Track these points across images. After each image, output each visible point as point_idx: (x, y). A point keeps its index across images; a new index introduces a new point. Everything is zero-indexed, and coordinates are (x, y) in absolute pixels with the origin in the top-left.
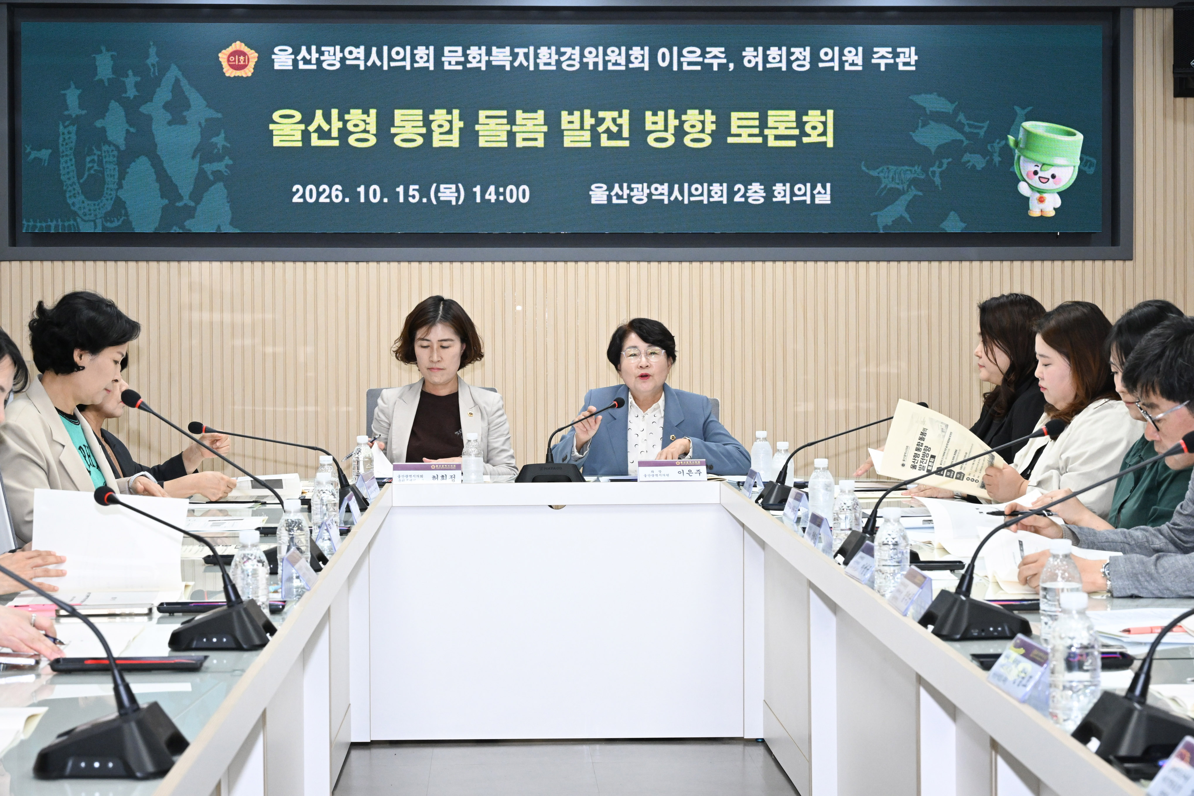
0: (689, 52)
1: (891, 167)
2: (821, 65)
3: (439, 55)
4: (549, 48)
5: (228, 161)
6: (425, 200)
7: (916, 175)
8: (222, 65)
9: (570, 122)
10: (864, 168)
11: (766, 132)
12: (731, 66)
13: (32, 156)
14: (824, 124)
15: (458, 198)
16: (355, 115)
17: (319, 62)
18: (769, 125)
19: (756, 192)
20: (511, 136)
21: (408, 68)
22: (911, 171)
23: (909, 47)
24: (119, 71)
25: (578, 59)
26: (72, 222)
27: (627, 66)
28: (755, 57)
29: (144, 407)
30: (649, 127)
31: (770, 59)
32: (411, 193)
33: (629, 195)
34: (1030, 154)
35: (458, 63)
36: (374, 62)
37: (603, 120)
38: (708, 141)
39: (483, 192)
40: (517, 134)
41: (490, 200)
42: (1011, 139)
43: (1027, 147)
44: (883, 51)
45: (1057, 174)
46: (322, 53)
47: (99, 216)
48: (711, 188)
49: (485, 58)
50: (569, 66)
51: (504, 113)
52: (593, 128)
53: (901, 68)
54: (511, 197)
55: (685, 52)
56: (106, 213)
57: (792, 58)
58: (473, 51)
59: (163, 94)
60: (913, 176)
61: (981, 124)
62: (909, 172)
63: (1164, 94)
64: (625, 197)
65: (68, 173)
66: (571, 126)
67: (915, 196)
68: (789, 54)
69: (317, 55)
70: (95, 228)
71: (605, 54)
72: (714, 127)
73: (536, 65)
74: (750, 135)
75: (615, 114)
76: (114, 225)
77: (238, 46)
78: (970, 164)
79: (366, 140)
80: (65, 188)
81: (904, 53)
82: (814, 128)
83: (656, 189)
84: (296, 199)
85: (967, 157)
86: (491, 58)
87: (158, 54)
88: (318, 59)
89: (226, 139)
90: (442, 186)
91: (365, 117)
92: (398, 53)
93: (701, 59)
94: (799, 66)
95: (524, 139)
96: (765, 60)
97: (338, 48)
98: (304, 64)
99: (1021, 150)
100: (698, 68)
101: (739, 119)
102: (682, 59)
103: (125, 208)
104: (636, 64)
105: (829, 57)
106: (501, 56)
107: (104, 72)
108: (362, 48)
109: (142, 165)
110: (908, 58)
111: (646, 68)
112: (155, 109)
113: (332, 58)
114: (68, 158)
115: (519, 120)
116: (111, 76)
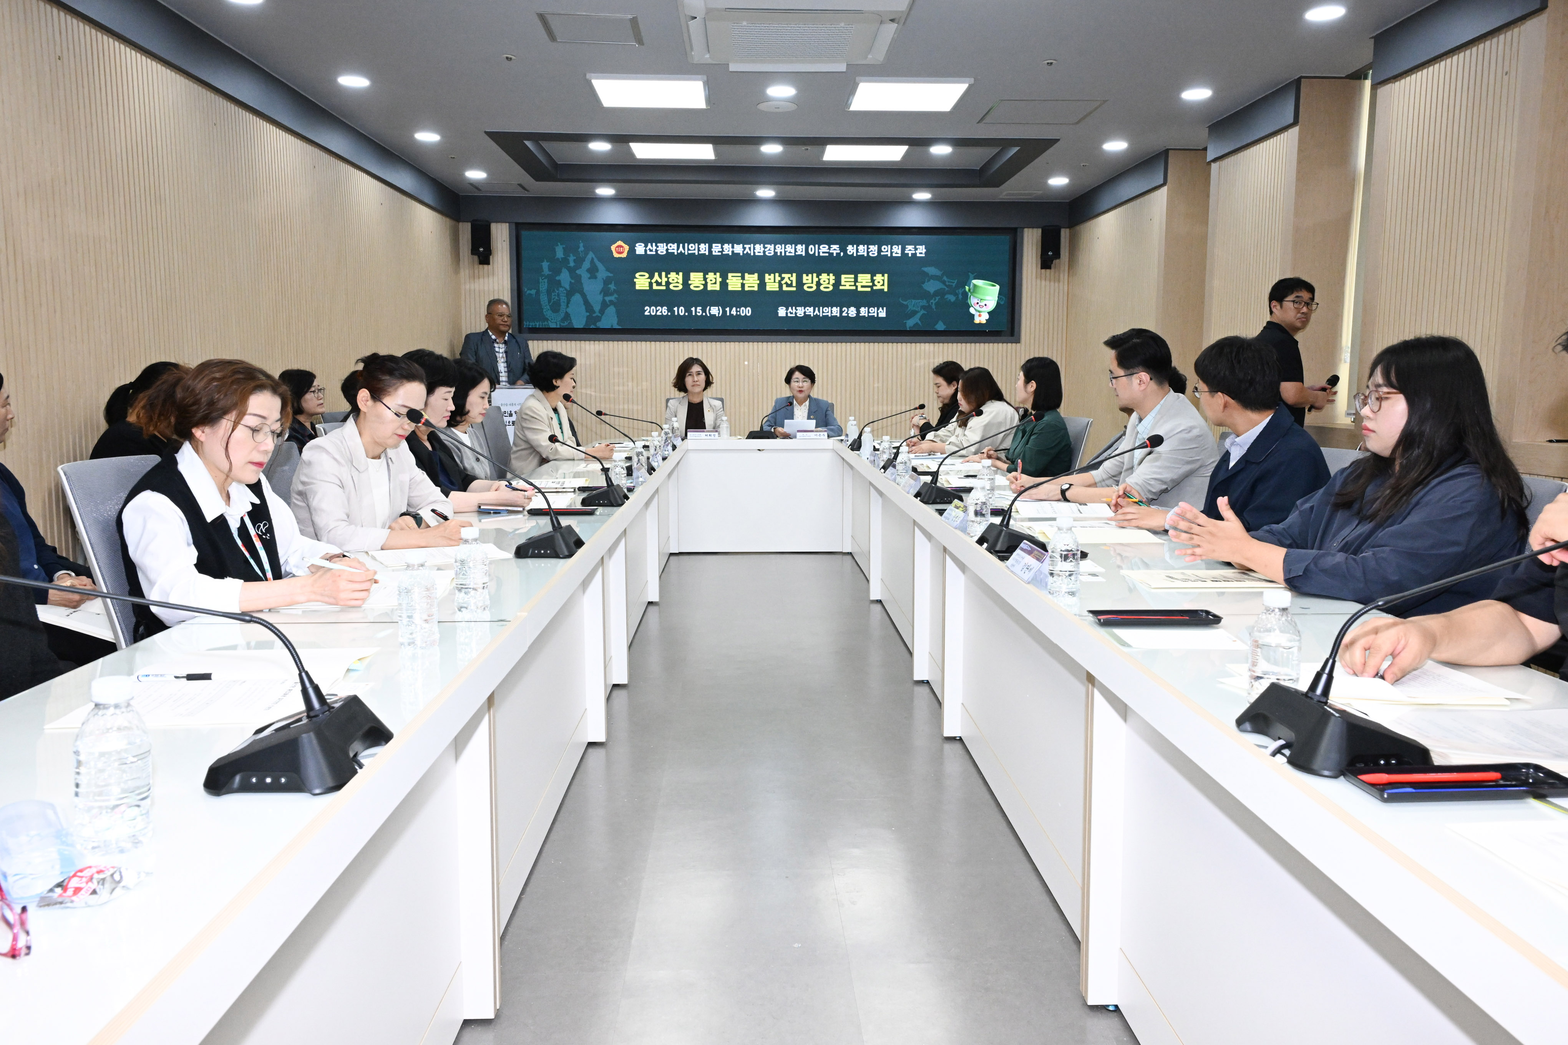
0: (823, 247)
1: (913, 300)
2: (882, 253)
3: (710, 248)
5: (616, 296)
6: (704, 314)
7: (924, 304)
9: (769, 279)
10: (901, 301)
11: (857, 284)
12: (842, 254)
13: (527, 293)
14: (883, 280)
15: (719, 313)
16: (673, 275)
17: (656, 251)
18: (859, 281)
19: (852, 311)
20: (743, 285)
21: (696, 254)
23: (922, 246)
24: (566, 254)
25: (773, 250)
26: (546, 324)
27: (795, 253)
28: (852, 250)
29: (573, 402)
30: (804, 281)
31: (859, 251)
32: (698, 310)
33: (795, 312)
34: (975, 295)
35: (719, 252)
36: (681, 251)
37: (784, 278)
38: (831, 288)
39: (730, 311)
40: (746, 284)
41: (733, 314)
42: (967, 288)
43: (974, 291)
44: (910, 247)
45: (987, 304)
46: (657, 247)
47: (559, 322)
48: (832, 309)
49: (732, 249)
51: (740, 275)
52: (780, 282)
53: (918, 255)
54: (743, 313)
55: (821, 247)
56: (561, 319)
57: (869, 250)
58: (726, 246)
59: (586, 265)
61: (954, 281)
62: (921, 303)
63: (1037, 267)
65: (544, 300)
66: (770, 281)
67: (924, 314)
68: (868, 248)
70: (557, 325)
71: (785, 248)
72: (834, 282)
73: (754, 253)
74: (850, 286)
75: (789, 275)
76: (565, 324)
77: (620, 243)
79: (678, 287)
80: (542, 307)
81: (920, 248)
82: (879, 282)
83: (808, 310)
84: (647, 313)
85: (947, 296)
86: (734, 250)
87: (584, 246)
89: (615, 286)
90: (712, 308)
91: (677, 276)
92: (692, 247)
93: (828, 251)
94: (872, 254)
95: (749, 287)
96: (857, 251)
97: (665, 244)
98: (650, 251)
99: (971, 293)
100: (827, 255)
101: (845, 278)
102: (820, 250)
103: (570, 317)
104: (799, 253)
105: (886, 250)
106: (738, 249)
107: (560, 253)
108: (676, 244)
109: (577, 298)
110: (921, 250)
111: (804, 255)
112: (583, 272)
113: (662, 249)
114: (544, 294)
115: (746, 278)
116: (563, 257)
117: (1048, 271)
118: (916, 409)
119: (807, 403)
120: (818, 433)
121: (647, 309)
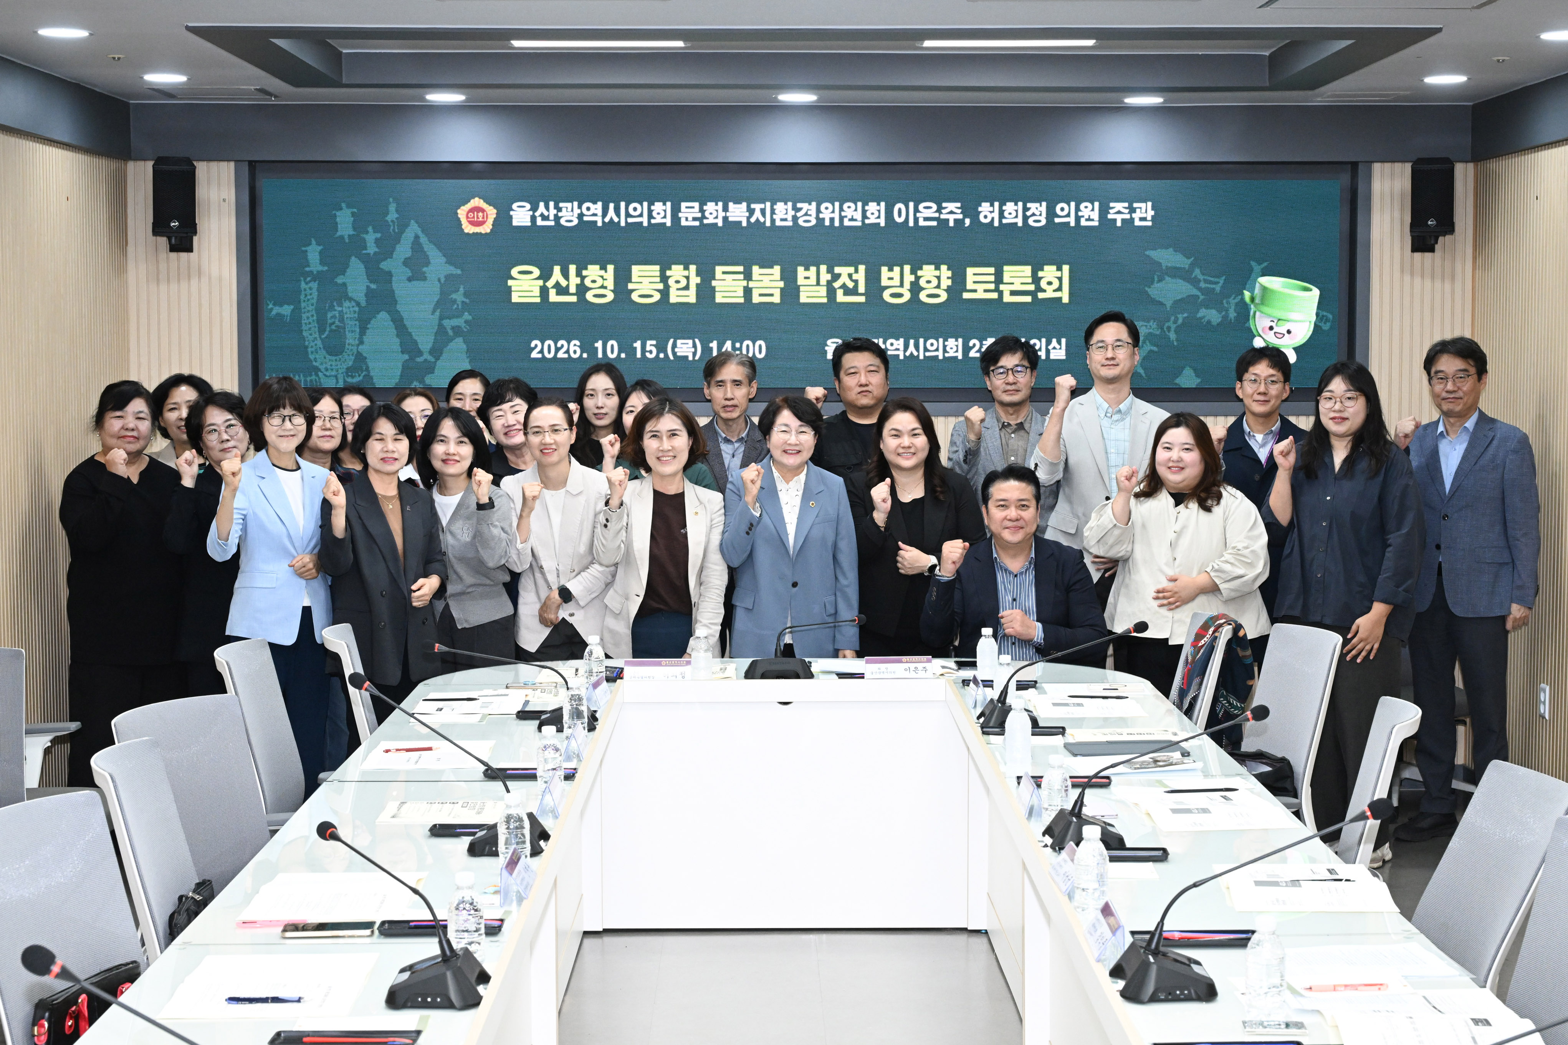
0: (925, 208)
2: (1057, 220)
3: (676, 210)
4: (786, 204)
5: (467, 316)
6: (662, 356)
7: (1151, 331)
8: (461, 222)
9: (806, 278)
11: (1002, 287)
12: (967, 222)
13: (274, 312)
14: (1060, 279)
15: (694, 354)
16: (593, 271)
17: (557, 218)
18: (1005, 281)
20: (748, 292)
21: (645, 224)
22: (1146, 326)
23: (1145, 201)
24: (359, 226)
25: (814, 215)
26: (314, 377)
27: (863, 221)
28: (991, 212)
30: (884, 282)
31: (1006, 214)
32: (648, 348)
34: (1265, 309)
35: (694, 219)
36: (611, 219)
37: (839, 275)
38: (944, 297)
40: (754, 290)
42: (1247, 294)
43: (1263, 302)
44: (1119, 206)
45: (1291, 330)
46: (559, 210)
47: (340, 371)
48: (946, 343)
49: (722, 214)
50: (805, 221)
51: (740, 269)
52: (829, 284)
53: (1137, 223)
55: (921, 207)
56: (347, 369)
57: (1028, 213)
58: (710, 207)
59: (403, 250)
60: (1148, 331)
61: (1216, 280)
62: (1144, 327)
63: (1402, 248)
66: (807, 282)
67: (1151, 351)
68: (1026, 209)
69: (555, 212)
70: (337, 382)
71: (841, 210)
72: (949, 282)
73: (773, 221)
74: (986, 291)
75: (851, 270)
77: (476, 202)
78: (1206, 319)
79: (604, 296)
80: (307, 343)
81: (1141, 208)
82: (1050, 283)
83: (892, 344)
84: (535, 355)
85: (1202, 312)
86: (728, 214)
87: (397, 211)
88: (556, 216)
89: (466, 295)
90: (679, 342)
91: (602, 273)
92: (635, 209)
93: (937, 215)
94: (1035, 221)
95: (761, 295)
96: (1002, 215)
97: (576, 204)
98: (542, 220)
99: (1256, 305)
100: (934, 223)
101: (974, 274)
102: (918, 215)
103: (366, 364)
104: (872, 220)
105: (1065, 213)
106: (738, 212)
107: (345, 228)
108: (600, 204)
109: (382, 320)
110: (1144, 213)
111: (883, 224)
112: (394, 265)
113: (569, 214)
114: (309, 315)
115: (755, 276)
116: (352, 232)
117: (1428, 255)
121: (536, 346)
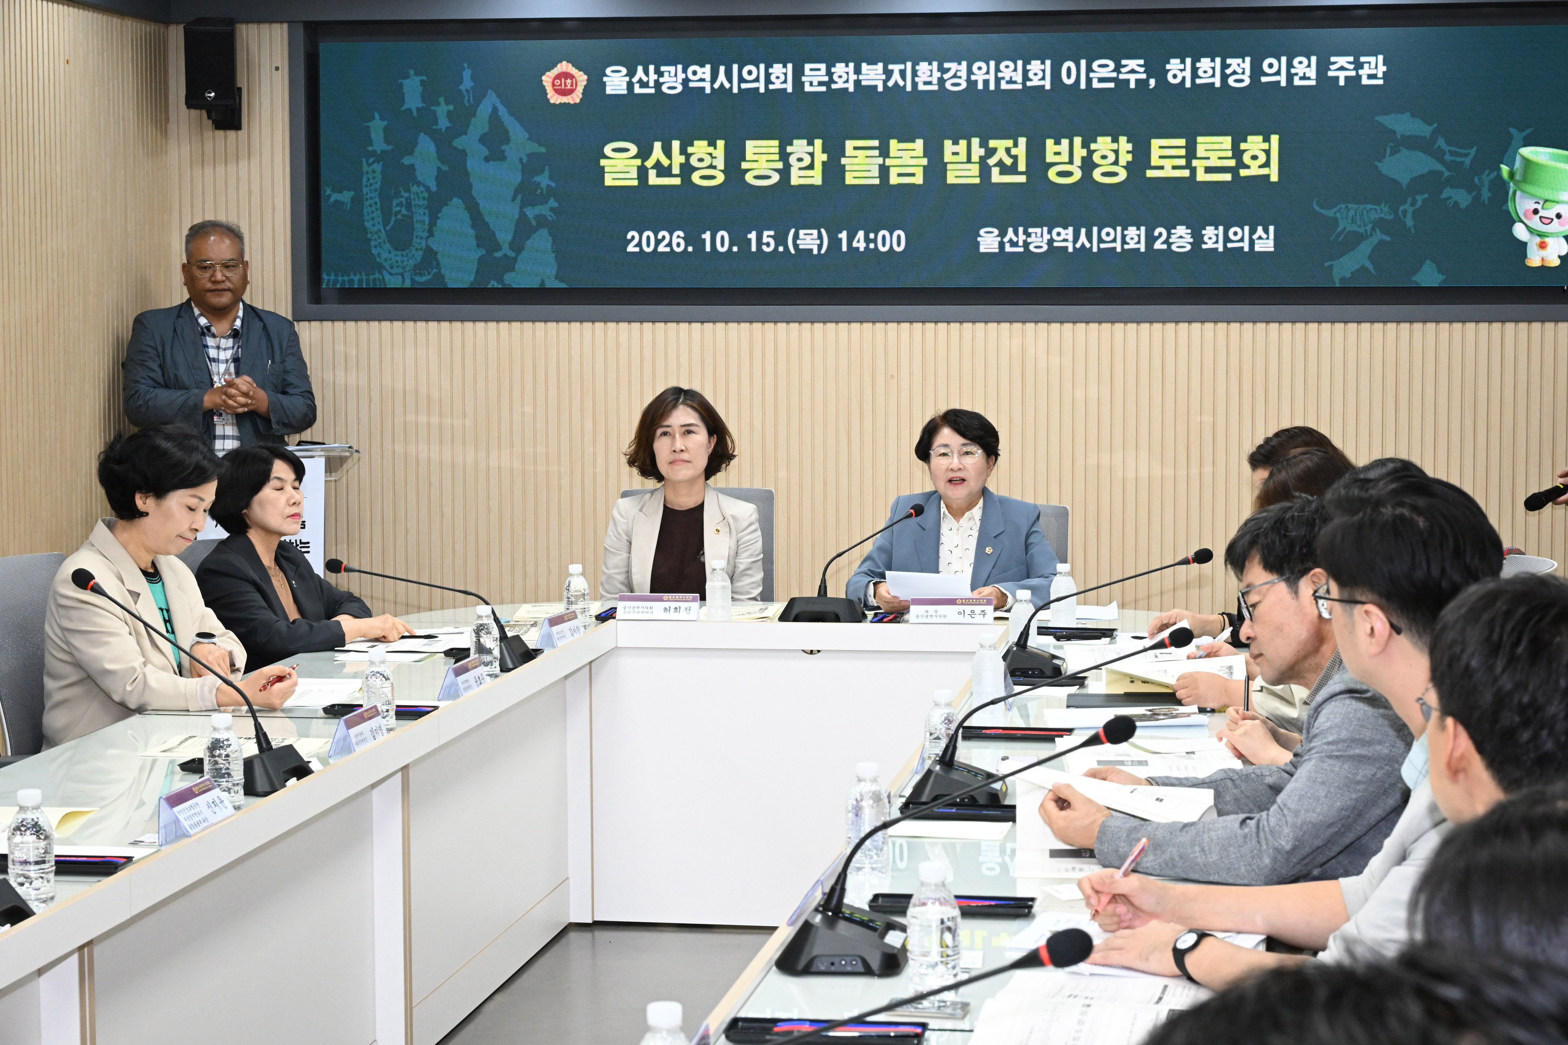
0: (1100, 66)
1: (1350, 206)
2: (1264, 79)
3: (798, 73)
4: (930, 64)
5: (552, 203)
6: (781, 249)
7: (1382, 215)
9: (954, 154)
10: (1317, 208)
11: (1195, 163)
12: (1152, 82)
13: (332, 199)
14: (1268, 152)
15: (820, 247)
16: (700, 148)
17: (658, 85)
18: (1198, 155)
19: (1181, 237)
20: (884, 171)
21: (762, 90)
22: (1376, 210)
23: (1376, 55)
24: (430, 96)
25: (964, 77)
26: (377, 275)
27: (1024, 83)
28: (1182, 70)
30: (1050, 158)
31: (1200, 73)
32: (765, 240)
33: (1025, 242)
34: (1529, 188)
35: (821, 84)
36: (722, 84)
37: (994, 150)
38: (1123, 175)
39: (850, 239)
40: (892, 169)
41: (858, 248)
42: (1505, 169)
43: (1525, 179)
44: (1342, 61)
45: (1562, 213)
46: (661, 74)
47: (408, 269)
48: (1126, 232)
49: (853, 77)
50: (954, 85)
51: (876, 143)
52: (983, 161)
53: (1365, 81)
54: (884, 245)
55: (1095, 65)
56: (415, 265)
57: (1228, 71)
58: (839, 69)
59: (480, 124)
60: (1377, 216)
61: (1466, 151)
62: (1374, 212)
64: (1021, 243)
65: (373, 219)
66: (955, 158)
68: (1225, 66)
69: (656, 77)
70: (403, 283)
71: (998, 70)
72: (1129, 157)
73: (915, 84)
74: (1174, 168)
75: (1009, 143)
76: (423, 279)
77: (564, 66)
78: (1452, 201)
79: (712, 177)
80: (369, 236)
81: (1369, 63)
82: (1254, 158)
83: (1059, 234)
84: (631, 248)
85: (1447, 192)
86: (861, 77)
87: (473, 78)
88: (657, 82)
89: (551, 177)
90: (802, 232)
91: (711, 149)
92: (750, 73)
93: (1114, 75)
94: (1236, 81)
95: (900, 175)
96: (1195, 74)
97: (680, 67)
98: (641, 87)
99: (1517, 183)
100: (1111, 85)
101: (1161, 147)
102: (1092, 75)
103: (436, 260)
104: (1035, 82)
105: (1275, 70)
106: (872, 75)
107: (413, 100)
108: (708, 67)
109: (456, 208)
110: (1374, 68)
111: (1048, 87)
112: (470, 143)
113: (672, 79)
114: (372, 202)
115: (893, 152)
116: (420, 105)
118: (1185, 562)
119: (977, 512)
120: (968, 609)
121: (633, 237)
